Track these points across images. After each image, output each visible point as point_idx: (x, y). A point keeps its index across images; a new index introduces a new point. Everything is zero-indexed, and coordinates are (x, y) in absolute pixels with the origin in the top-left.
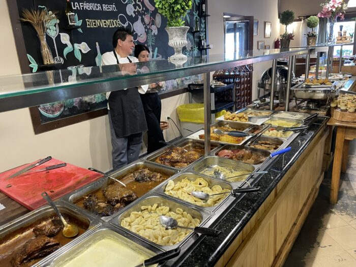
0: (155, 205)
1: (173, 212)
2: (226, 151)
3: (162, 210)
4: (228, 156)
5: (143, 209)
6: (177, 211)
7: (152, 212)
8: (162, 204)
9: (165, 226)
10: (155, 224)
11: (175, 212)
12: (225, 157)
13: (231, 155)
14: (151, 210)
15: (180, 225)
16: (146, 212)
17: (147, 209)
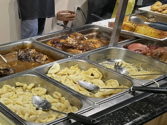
0: (32, 85)
1: (49, 96)
2: (140, 45)
3: (38, 91)
4: (141, 51)
5: (18, 85)
6: (54, 95)
7: (27, 90)
8: (39, 85)
9: (37, 106)
10: (27, 102)
11: (52, 96)
12: (136, 52)
13: (145, 51)
14: (26, 89)
15: (54, 109)
16: (20, 89)
17: (22, 86)
